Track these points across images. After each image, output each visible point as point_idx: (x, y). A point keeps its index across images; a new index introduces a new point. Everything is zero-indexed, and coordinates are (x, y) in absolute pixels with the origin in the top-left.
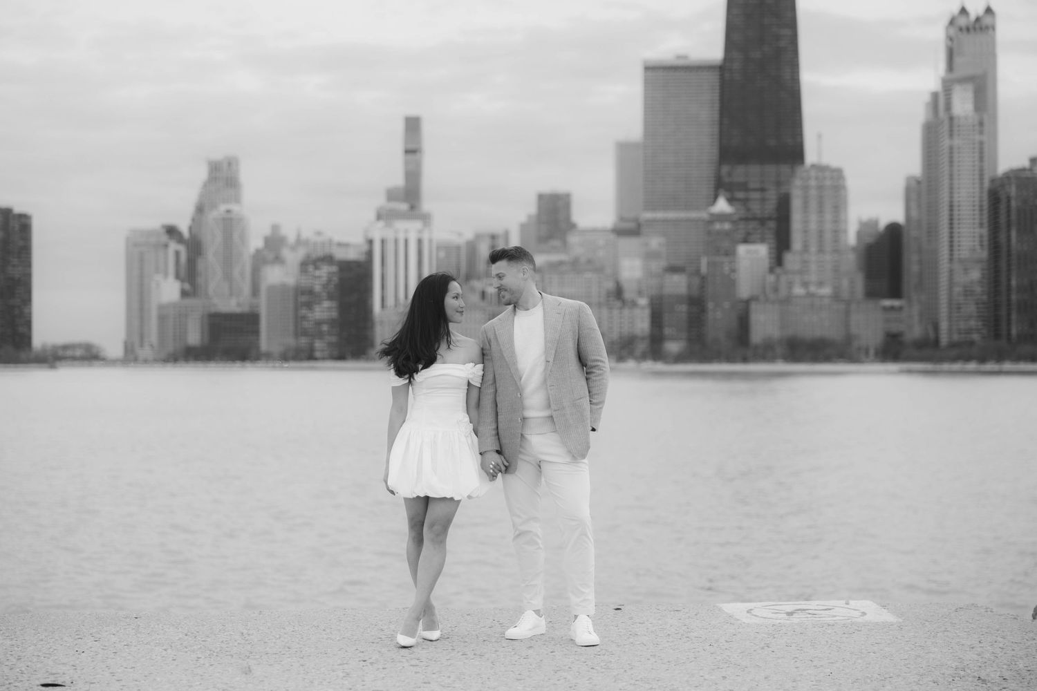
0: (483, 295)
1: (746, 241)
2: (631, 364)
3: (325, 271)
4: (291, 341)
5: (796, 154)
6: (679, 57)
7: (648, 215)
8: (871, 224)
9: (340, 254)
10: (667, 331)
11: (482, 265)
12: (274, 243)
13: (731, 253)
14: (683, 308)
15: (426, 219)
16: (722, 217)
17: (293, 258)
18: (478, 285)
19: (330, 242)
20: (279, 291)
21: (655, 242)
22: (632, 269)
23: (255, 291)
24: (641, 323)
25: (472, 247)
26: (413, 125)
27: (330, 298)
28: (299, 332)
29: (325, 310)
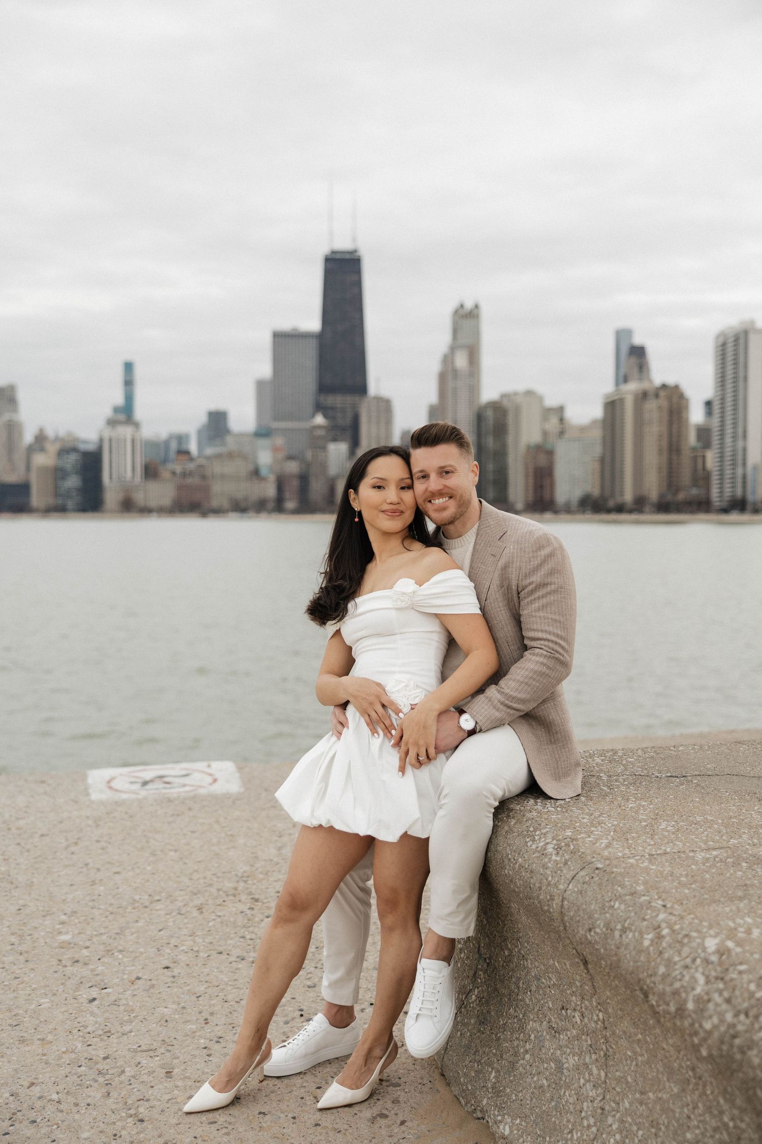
0: (174, 473)
1: (335, 440)
2: (263, 515)
3: (73, 458)
4: (51, 501)
5: (361, 389)
6: (293, 330)
7: (275, 425)
8: (408, 432)
9: (83, 447)
10: (287, 495)
11: (172, 454)
12: (41, 439)
13: (324, 448)
14: (295, 483)
15: (137, 425)
16: (319, 427)
17: (52, 449)
18: (170, 466)
19: (77, 440)
20: (43, 470)
21: (279, 441)
22: (265, 458)
23: (28, 468)
24: (270, 491)
25: (167, 443)
26: (129, 367)
27: (76, 473)
28: (56, 495)
29: (73, 482)
